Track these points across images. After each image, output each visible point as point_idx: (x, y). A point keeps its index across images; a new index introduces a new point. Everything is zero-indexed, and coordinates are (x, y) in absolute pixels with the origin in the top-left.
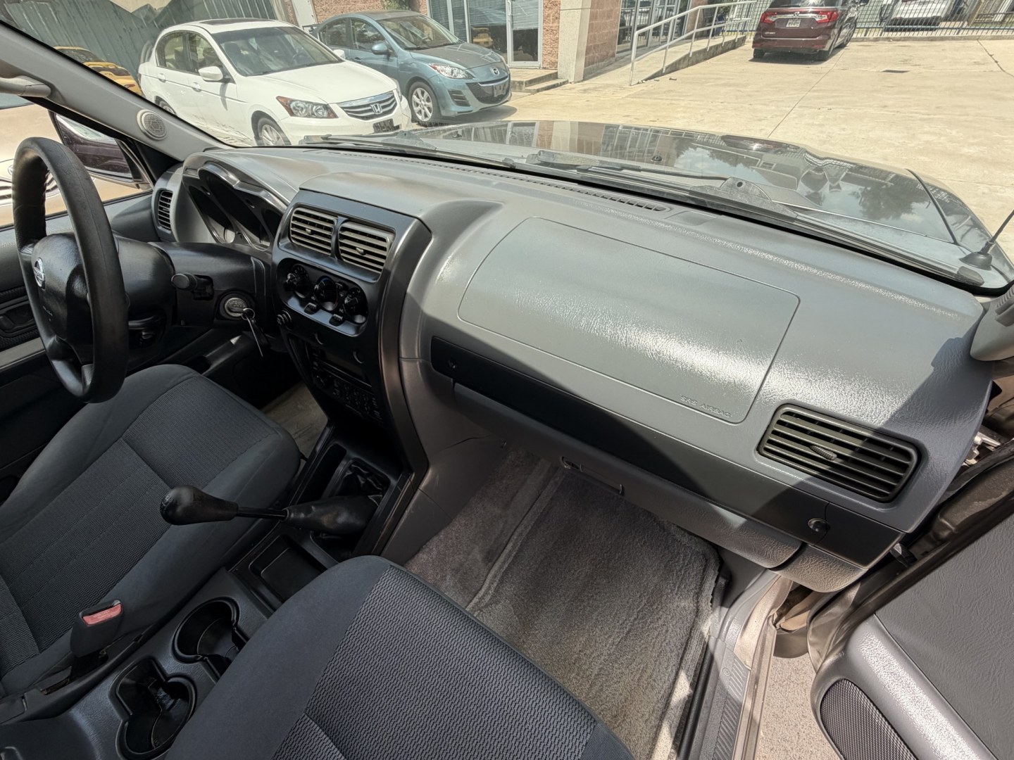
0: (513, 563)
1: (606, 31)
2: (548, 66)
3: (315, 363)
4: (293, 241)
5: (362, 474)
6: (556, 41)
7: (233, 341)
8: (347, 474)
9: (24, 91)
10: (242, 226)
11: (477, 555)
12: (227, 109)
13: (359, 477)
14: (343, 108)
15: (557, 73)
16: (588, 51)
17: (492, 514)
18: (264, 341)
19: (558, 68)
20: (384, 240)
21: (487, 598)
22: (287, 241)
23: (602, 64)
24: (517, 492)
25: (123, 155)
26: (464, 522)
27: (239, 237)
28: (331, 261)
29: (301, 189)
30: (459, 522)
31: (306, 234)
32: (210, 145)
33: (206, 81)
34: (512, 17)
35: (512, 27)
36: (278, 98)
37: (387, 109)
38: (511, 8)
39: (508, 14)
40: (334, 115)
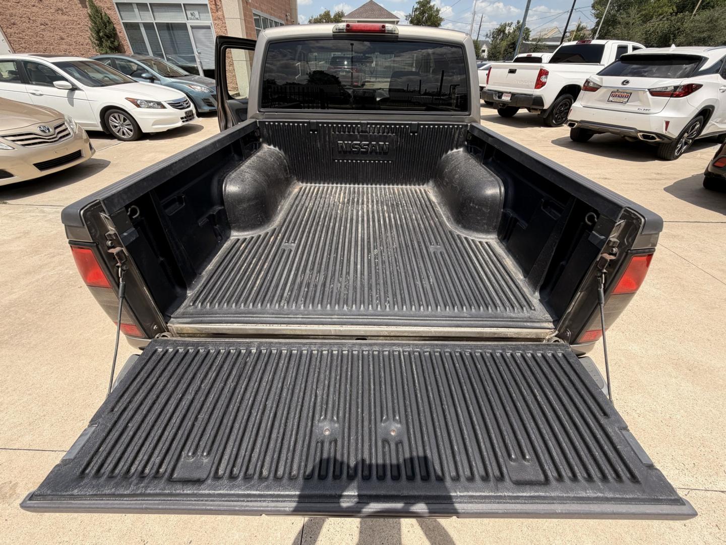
2: (232, 90)
6: (235, 76)
14: (169, 104)
15: (239, 93)
19: (239, 90)
34: (201, 62)
35: (202, 68)
36: (127, 99)
37: (188, 105)
38: (199, 58)
39: (198, 60)
40: (164, 107)
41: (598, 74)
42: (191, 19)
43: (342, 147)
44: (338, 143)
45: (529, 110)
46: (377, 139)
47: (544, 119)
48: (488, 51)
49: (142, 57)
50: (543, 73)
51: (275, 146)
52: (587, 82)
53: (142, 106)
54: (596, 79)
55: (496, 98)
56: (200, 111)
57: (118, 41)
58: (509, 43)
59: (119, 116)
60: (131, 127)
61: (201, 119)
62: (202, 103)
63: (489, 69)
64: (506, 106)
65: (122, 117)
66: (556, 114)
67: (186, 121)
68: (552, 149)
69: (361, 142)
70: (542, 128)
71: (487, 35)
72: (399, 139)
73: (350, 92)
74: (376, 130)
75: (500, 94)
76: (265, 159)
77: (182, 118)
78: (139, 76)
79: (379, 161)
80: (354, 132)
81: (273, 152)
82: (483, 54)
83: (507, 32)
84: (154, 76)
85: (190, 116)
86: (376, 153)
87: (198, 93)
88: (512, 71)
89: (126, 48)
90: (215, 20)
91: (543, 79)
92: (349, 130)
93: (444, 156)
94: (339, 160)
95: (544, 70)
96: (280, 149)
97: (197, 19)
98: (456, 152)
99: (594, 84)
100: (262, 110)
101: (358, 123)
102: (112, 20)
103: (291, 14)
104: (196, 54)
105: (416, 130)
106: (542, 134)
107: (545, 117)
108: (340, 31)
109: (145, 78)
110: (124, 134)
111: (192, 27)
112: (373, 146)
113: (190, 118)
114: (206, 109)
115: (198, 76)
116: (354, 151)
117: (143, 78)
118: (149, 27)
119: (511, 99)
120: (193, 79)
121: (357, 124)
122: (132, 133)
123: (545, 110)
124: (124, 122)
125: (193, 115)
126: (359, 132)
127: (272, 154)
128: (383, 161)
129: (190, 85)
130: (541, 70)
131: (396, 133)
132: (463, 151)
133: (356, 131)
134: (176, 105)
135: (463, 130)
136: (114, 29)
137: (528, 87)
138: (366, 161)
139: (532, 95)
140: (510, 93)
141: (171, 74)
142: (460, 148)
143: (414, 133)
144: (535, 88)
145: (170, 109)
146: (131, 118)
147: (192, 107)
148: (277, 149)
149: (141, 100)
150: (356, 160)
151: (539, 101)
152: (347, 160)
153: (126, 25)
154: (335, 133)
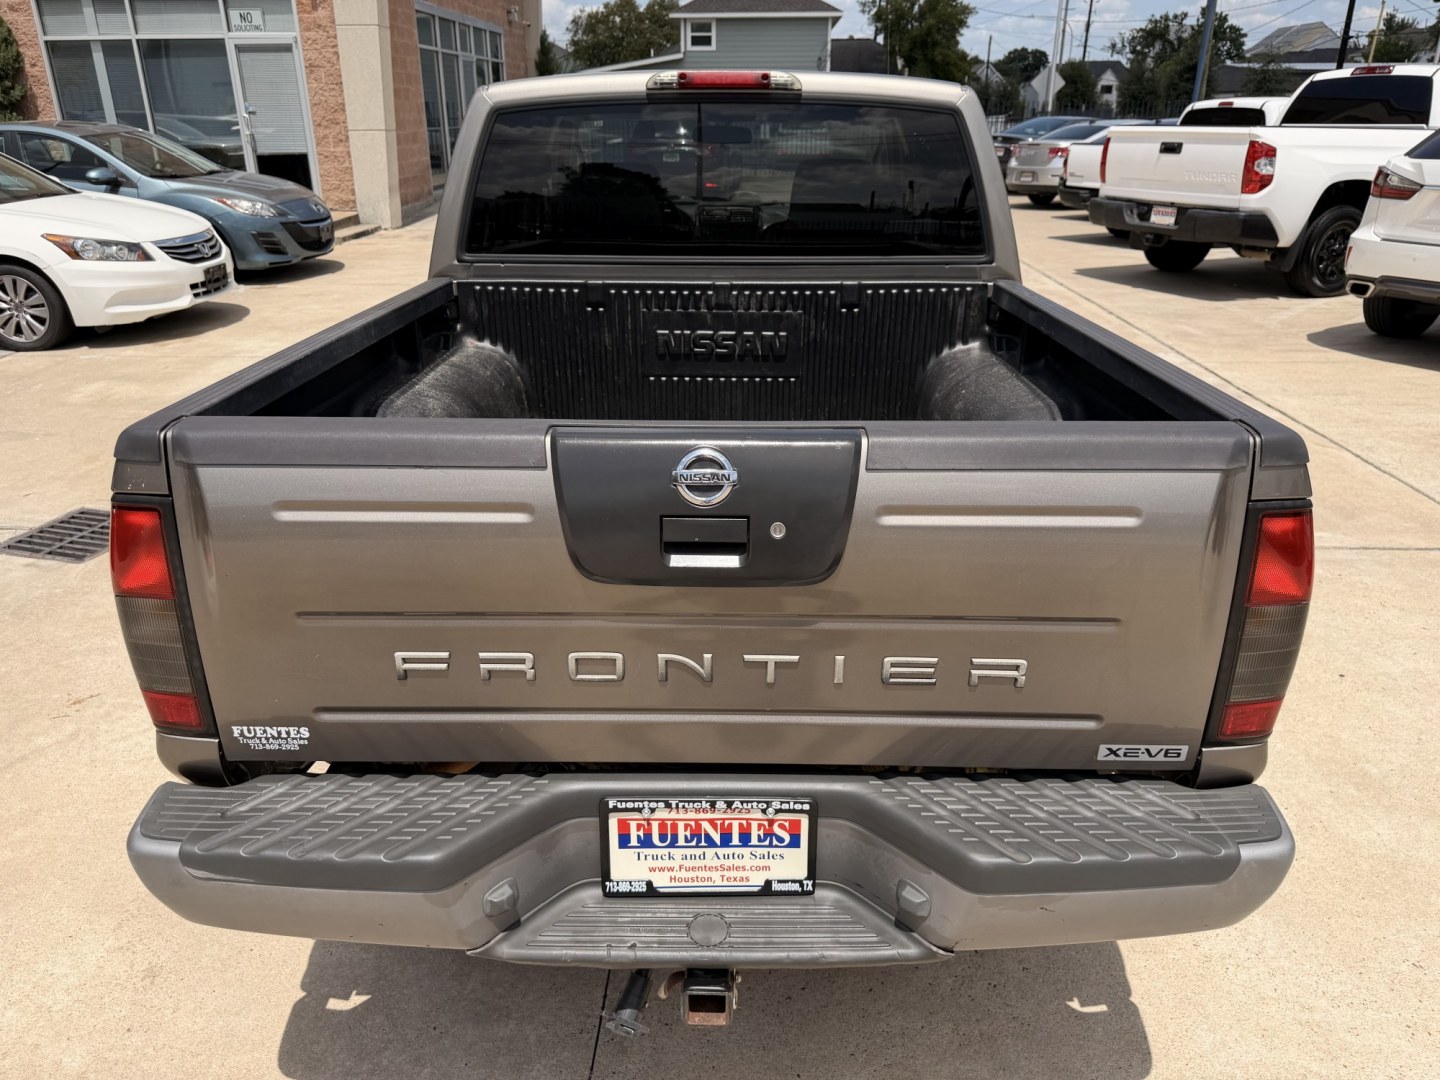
1: (415, 160)
2: (337, 207)
6: (349, 171)
14: (161, 248)
15: (357, 216)
16: (403, 182)
19: (359, 207)
23: (418, 204)
34: (252, 136)
35: (254, 150)
36: (46, 237)
37: (215, 250)
38: (249, 125)
39: (245, 132)
40: (147, 257)
41: (1411, 154)
42: (239, 29)
43: (667, 343)
44: (657, 335)
45: (1238, 249)
46: (758, 324)
47: (1285, 274)
48: (1119, 89)
49: (91, 128)
50: (1259, 152)
51: (494, 343)
52: (1382, 173)
53: (86, 255)
54: (1406, 167)
55: (1132, 220)
56: (242, 266)
57: (24, 86)
58: (1179, 68)
59: (15, 283)
60: (44, 312)
61: (243, 288)
62: (252, 245)
63: (1106, 142)
64: (1166, 240)
65: (23, 284)
66: (1321, 260)
67: (205, 293)
68: (1310, 356)
69: (716, 332)
70: (1283, 301)
71: (1114, 46)
72: (813, 322)
73: (691, 211)
74: (753, 301)
75: (1145, 208)
76: (470, 371)
77: (194, 286)
78: (81, 176)
79: (763, 378)
80: (697, 308)
81: (491, 357)
82: (1106, 97)
83: (1172, 36)
84: (123, 176)
85: (217, 280)
86: (756, 358)
87: (243, 219)
88: (1171, 148)
89: (41, 103)
90: (308, 29)
91: (1262, 167)
92: (685, 306)
93: (932, 362)
94: (658, 377)
95: (1263, 145)
96: (507, 349)
97: (257, 28)
98: (963, 351)
99: (1402, 179)
100: (467, 257)
101: (708, 287)
102: (18, 35)
103: (522, 7)
104: (242, 113)
105: (854, 300)
106: (1284, 316)
107: (1287, 269)
108: (664, 86)
109: (97, 182)
110: (18, 331)
111: (240, 49)
112: (748, 339)
113: (217, 285)
114: (261, 260)
115: (240, 174)
116: (697, 354)
117: (90, 180)
118: (116, 50)
119: (1176, 223)
120: (226, 181)
121: (704, 288)
122: (41, 329)
123: (1284, 251)
124: (26, 297)
125: (225, 276)
126: (709, 308)
127: (485, 360)
128: (775, 378)
129: (220, 197)
130: (1253, 144)
131: (804, 309)
132: (982, 348)
133: (703, 304)
134: (182, 251)
135: (975, 297)
136: (18, 58)
137: (1222, 188)
138: (728, 377)
139: (1237, 210)
140: (1172, 205)
141: (169, 170)
142: (974, 339)
143: (850, 308)
144: (1244, 191)
145: (163, 262)
146: (48, 289)
147: (225, 256)
148: (500, 349)
149: (86, 239)
150: (705, 377)
151: (1258, 228)
152: (681, 377)
153: (53, 47)
154: (649, 309)
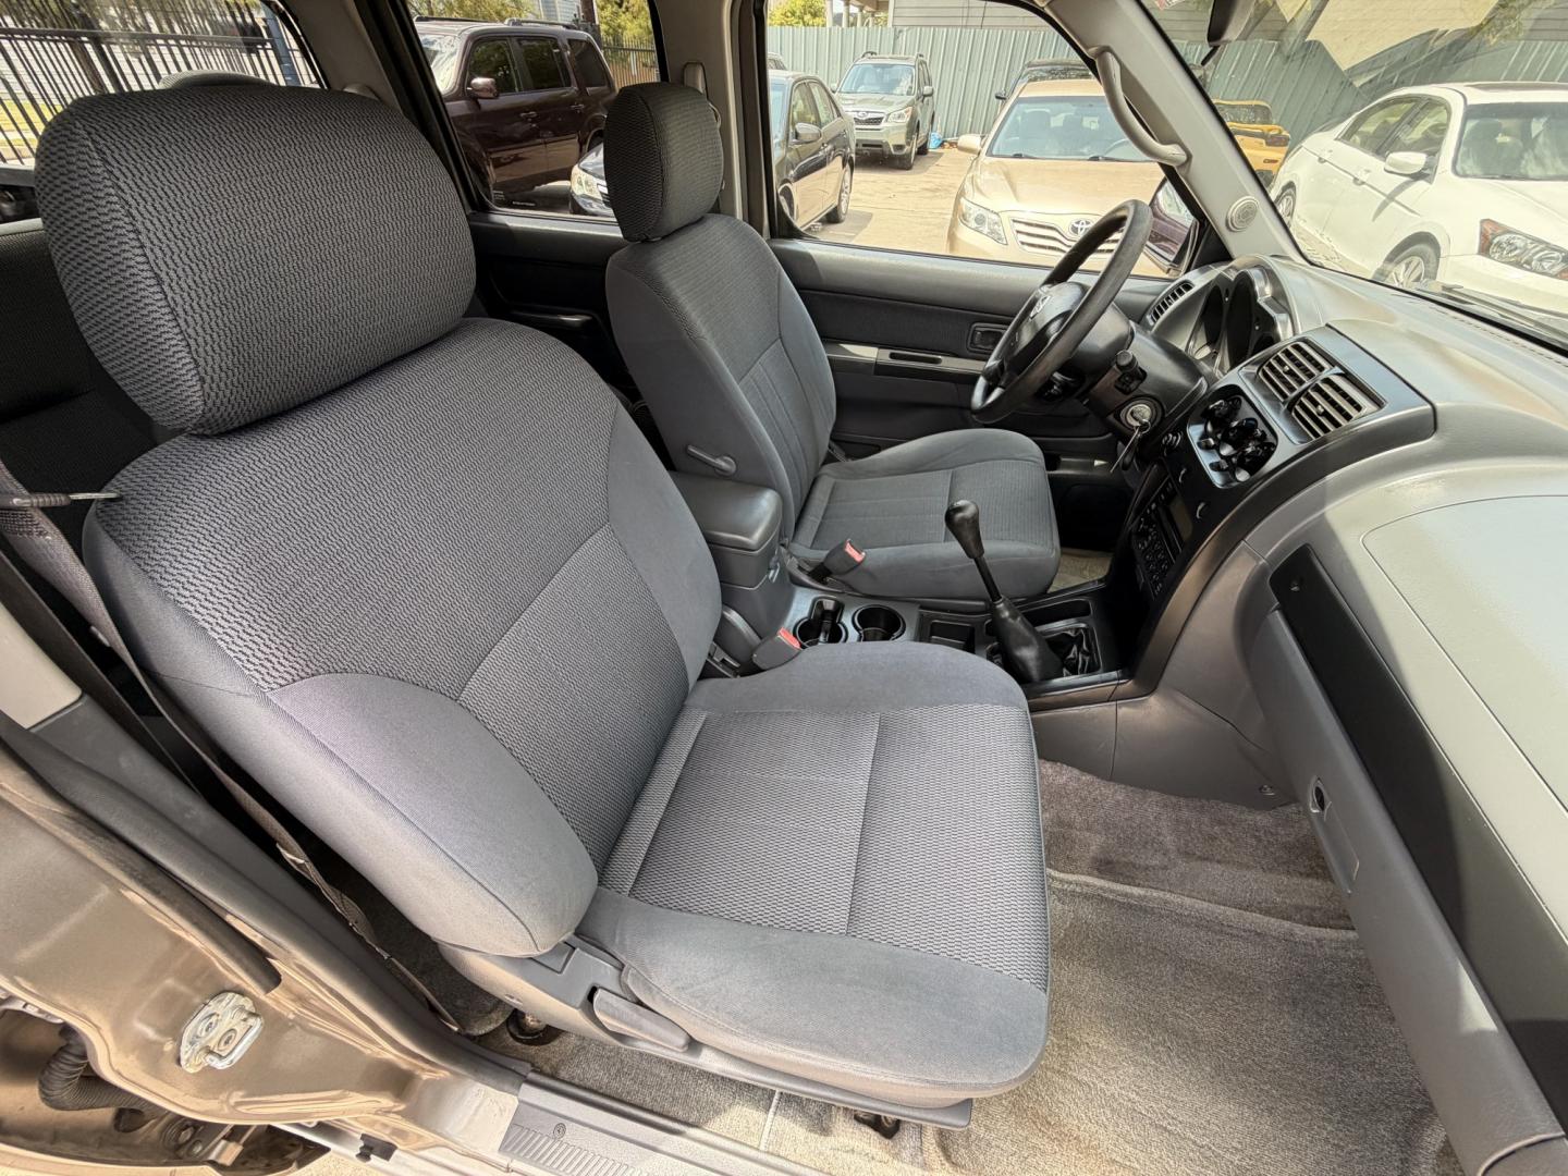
0: (1121, 905)
3: (1153, 506)
4: (1260, 374)
5: (1080, 647)
7: (1097, 463)
8: (1069, 633)
9: (1164, 158)
10: (1226, 347)
11: (1095, 843)
12: (1374, 220)
13: (1075, 648)
17: (1159, 834)
18: (1127, 460)
20: (1358, 408)
21: (1057, 885)
22: (1254, 369)
24: (1219, 862)
25: (1184, 239)
26: (1120, 798)
27: (1211, 359)
28: (1277, 409)
29: (1327, 325)
30: (1116, 791)
31: (1281, 371)
32: (1283, 251)
33: (1386, 170)
